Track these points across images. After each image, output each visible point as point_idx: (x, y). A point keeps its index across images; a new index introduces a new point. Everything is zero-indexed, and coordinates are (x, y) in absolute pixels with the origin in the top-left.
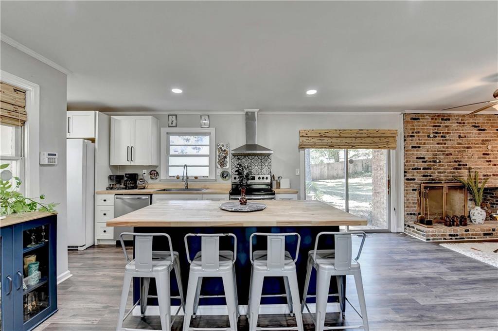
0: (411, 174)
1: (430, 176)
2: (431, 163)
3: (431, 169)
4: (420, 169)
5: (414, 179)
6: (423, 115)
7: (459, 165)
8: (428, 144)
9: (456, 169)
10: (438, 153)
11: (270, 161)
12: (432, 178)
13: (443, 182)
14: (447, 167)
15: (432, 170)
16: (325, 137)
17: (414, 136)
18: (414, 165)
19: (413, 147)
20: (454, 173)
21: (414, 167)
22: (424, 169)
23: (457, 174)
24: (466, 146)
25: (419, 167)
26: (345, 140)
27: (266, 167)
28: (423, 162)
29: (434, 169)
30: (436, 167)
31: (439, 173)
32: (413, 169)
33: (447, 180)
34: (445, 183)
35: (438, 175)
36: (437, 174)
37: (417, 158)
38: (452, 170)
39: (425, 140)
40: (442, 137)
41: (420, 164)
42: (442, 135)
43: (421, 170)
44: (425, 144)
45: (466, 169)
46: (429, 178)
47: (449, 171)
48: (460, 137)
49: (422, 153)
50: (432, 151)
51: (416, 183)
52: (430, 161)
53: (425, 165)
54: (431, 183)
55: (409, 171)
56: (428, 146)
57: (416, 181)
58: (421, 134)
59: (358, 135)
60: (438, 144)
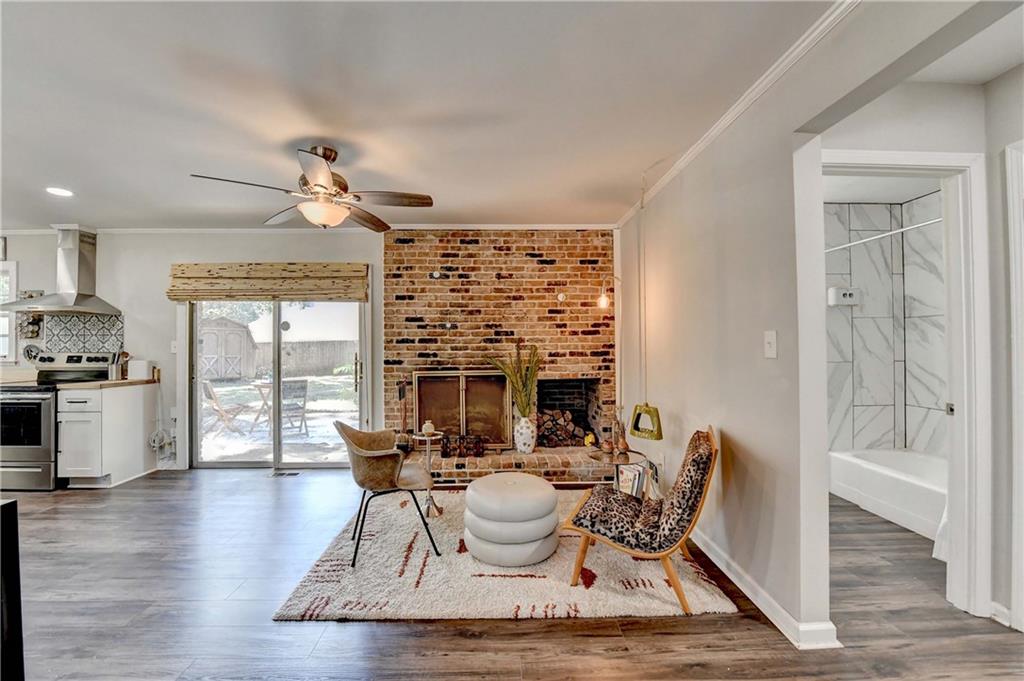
0: (395, 352)
1: (435, 355)
2: (437, 330)
3: (436, 341)
4: (413, 341)
5: (400, 362)
6: (421, 234)
7: (497, 333)
8: (430, 290)
9: (491, 341)
10: (452, 309)
11: (121, 325)
12: (438, 359)
13: (461, 367)
14: (471, 337)
15: (439, 344)
16: (221, 277)
17: (399, 276)
18: (400, 334)
19: (398, 298)
20: (486, 349)
21: (400, 338)
22: (421, 341)
23: (492, 351)
24: (513, 294)
25: (411, 338)
26: (260, 284)
27: (113, 338)
28: (419, 327)
29: (442, 341)
30: (447, 337)
31: (452, 349)
32: (398, 342)
33: (471, 363)
34: (466, 369)
35: (450, 354)
36: (450, 351)
37: (408, 320)
38: (483, 344)
39: (424, 283)
40: (460, 276)
41: (414, 332)
42: (461, 272)
43: (417, 344)
44: (423, 290)
45: (512, 341)
46: (432, 359)
47: (474, 345)
48: (499, 276)
49: (417, 308)
50: (438, 305)
51: (404, 370)
52: (435, 327)
53: (424, 334)
54: (436, 369)
55: (391, 345)
56: (430, 296)
57: (404, 365)
58: (417, 271)
59: (285, 274)
60: (452, 290)
